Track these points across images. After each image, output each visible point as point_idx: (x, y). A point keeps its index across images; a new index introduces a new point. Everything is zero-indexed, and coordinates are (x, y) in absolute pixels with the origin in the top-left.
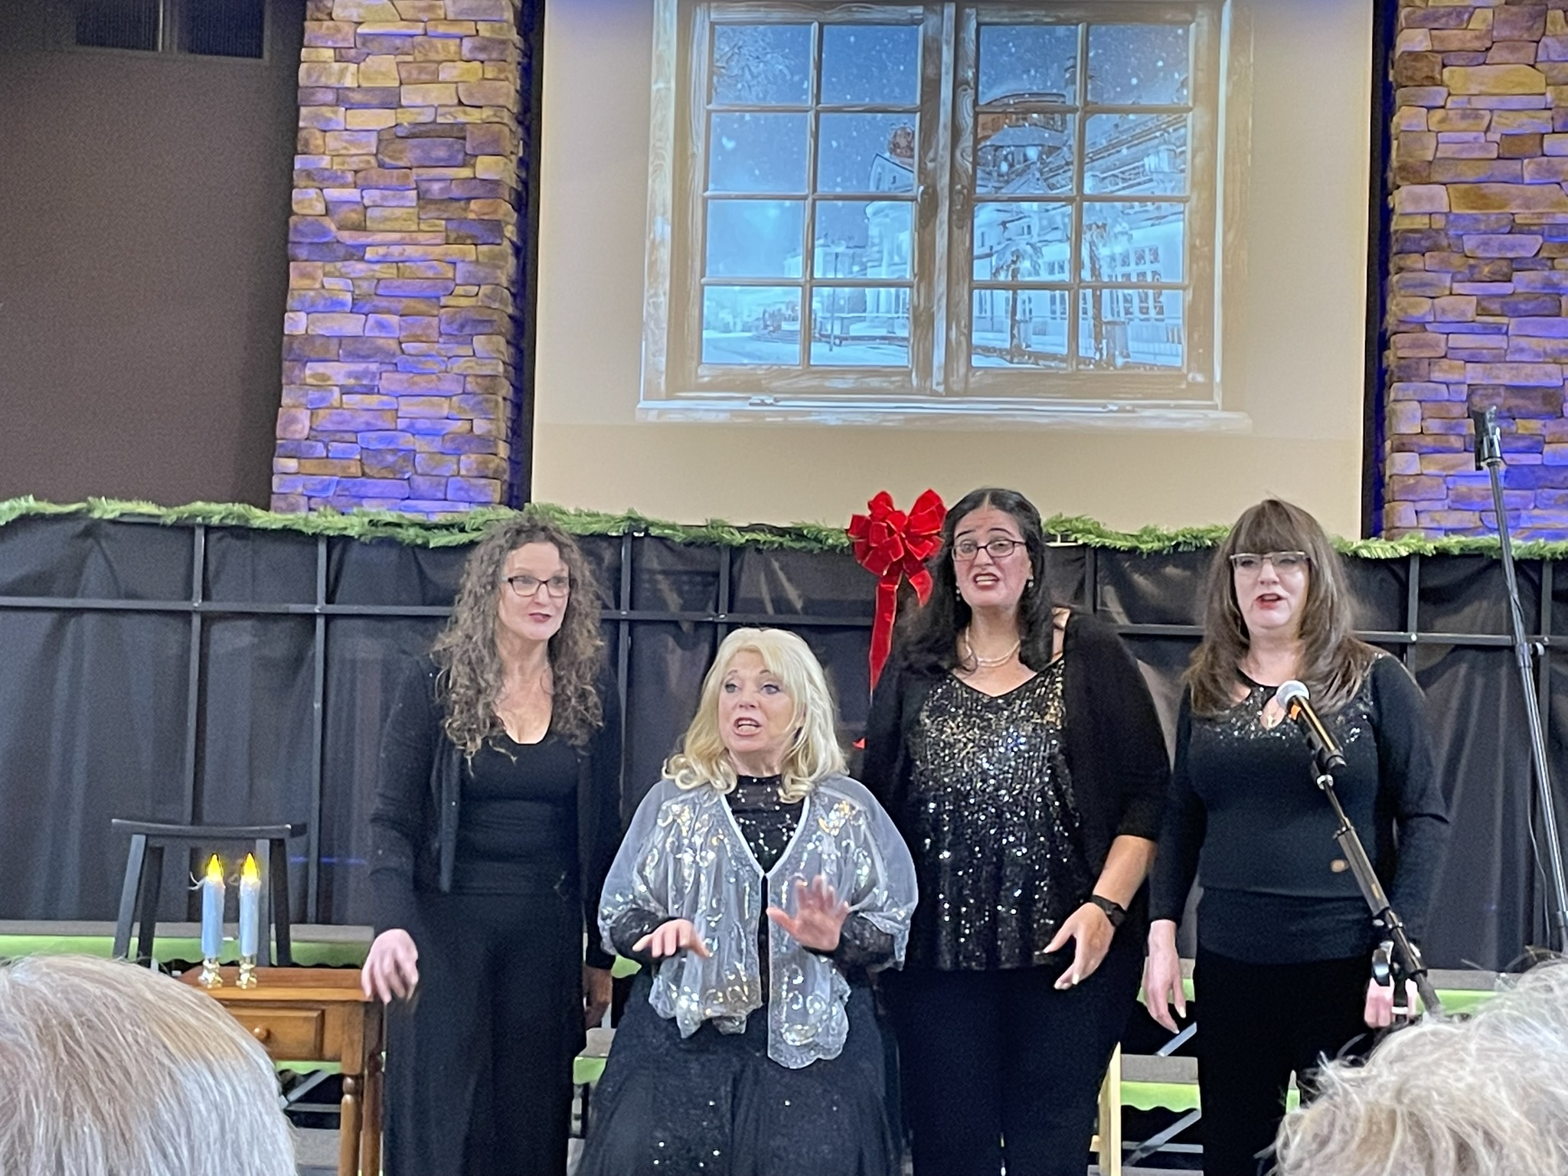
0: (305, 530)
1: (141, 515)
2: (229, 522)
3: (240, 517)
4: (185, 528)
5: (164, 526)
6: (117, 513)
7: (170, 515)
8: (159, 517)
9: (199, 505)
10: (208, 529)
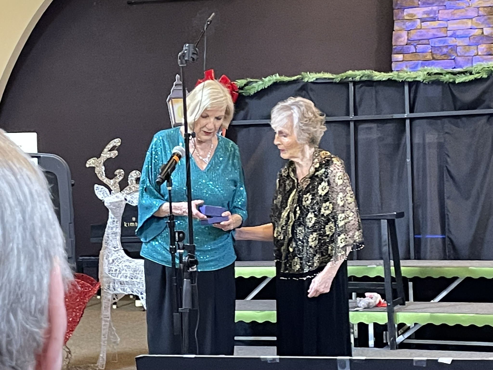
0: (397, 79)
1: (325, 79)
2: (364, 79)
3: (368, 76)
4: (344, 84)
5: (336, 83)
6: (315, 79)
7: (337, 78)
8: (333, 79)
9: (350, 72)
10: (355, 83)
